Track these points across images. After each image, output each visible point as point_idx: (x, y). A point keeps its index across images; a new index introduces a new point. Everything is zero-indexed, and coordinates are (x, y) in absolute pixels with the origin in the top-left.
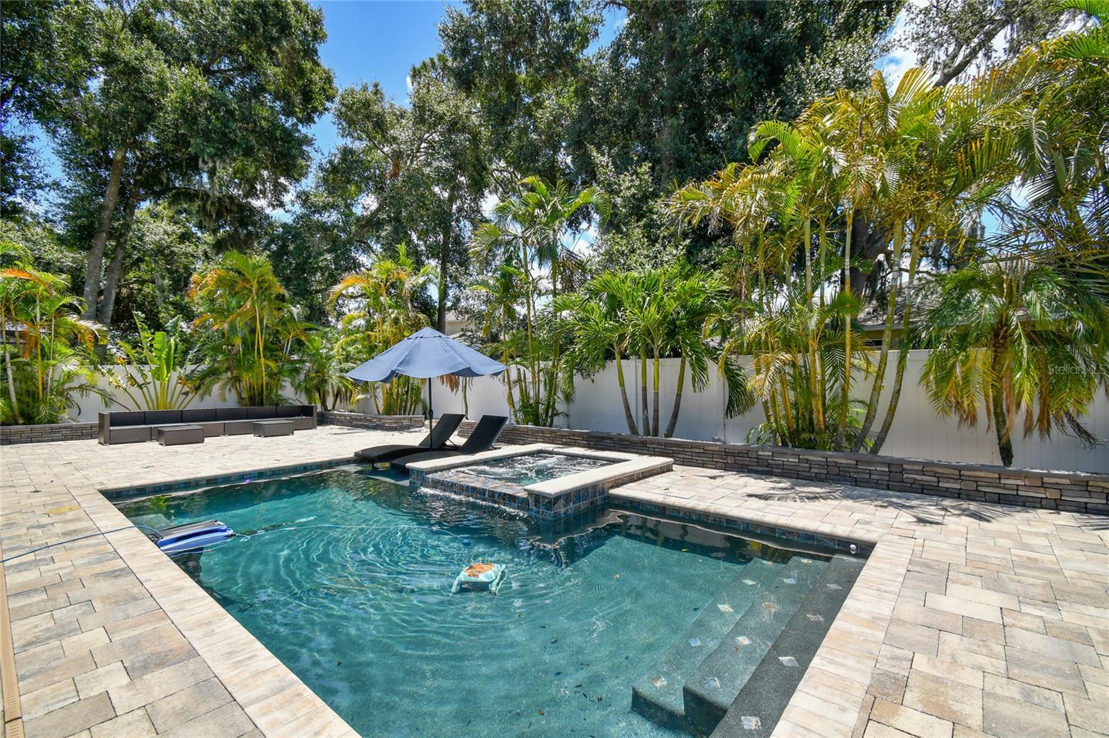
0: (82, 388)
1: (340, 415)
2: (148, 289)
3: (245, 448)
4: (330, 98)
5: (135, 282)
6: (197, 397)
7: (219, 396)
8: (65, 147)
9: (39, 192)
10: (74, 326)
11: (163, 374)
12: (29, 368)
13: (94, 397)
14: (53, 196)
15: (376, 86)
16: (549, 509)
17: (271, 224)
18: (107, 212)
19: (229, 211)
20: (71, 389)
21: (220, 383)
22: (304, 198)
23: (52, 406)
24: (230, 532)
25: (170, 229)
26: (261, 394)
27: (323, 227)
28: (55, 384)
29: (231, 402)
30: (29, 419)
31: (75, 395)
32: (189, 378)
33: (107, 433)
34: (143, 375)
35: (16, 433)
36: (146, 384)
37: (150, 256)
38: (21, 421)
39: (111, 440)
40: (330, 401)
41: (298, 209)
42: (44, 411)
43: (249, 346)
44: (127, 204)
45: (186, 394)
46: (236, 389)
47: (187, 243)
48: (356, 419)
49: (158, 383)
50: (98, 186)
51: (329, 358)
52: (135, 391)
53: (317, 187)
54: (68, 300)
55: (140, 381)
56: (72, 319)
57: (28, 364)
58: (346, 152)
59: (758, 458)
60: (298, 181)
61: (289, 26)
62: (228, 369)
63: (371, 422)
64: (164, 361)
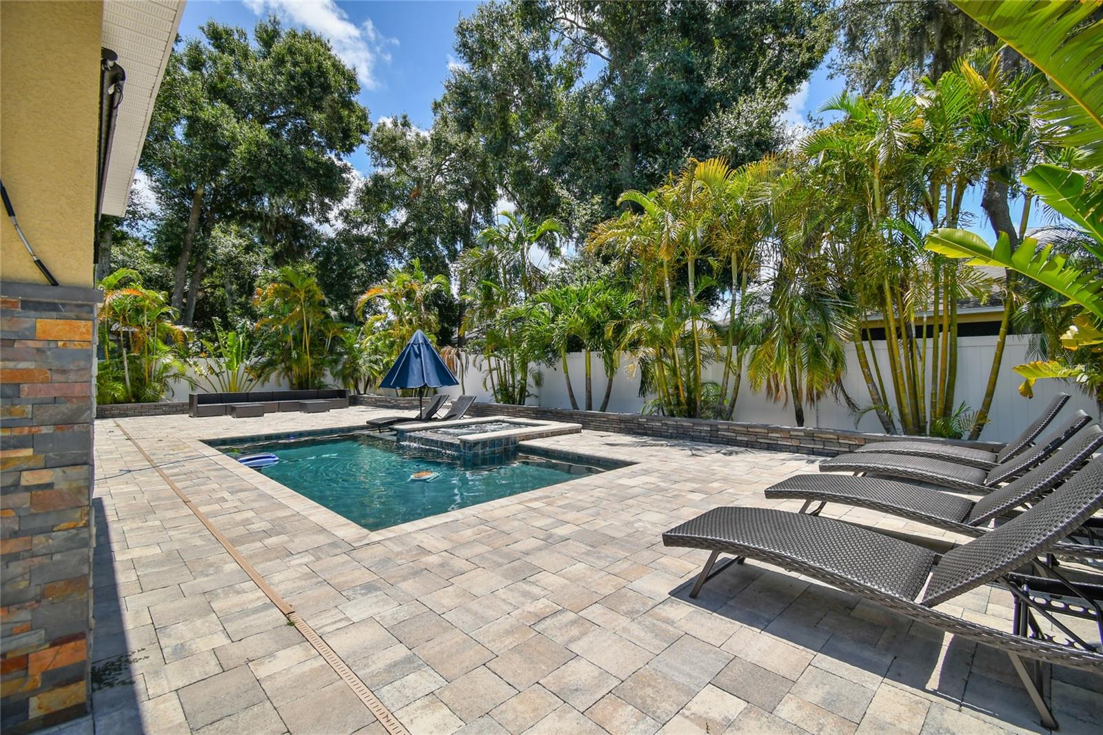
0: (176, 376)
1: (368, 398)
2: (218, 293)
3: (293, 419)
4: (366, 133)
5: (209, 287)
6: (259, 383)
7: (276, 382)
8: (158, 183)
9: (140, 222)
10: (170, 329)
11: (233, 365)
12: (138, 362)
13: (184, 383)
14: (151, 224)
15: (405, 117)
16: (470, 450)
17: (318, 238)
18: (190, 235)
19: (285, 228)
20: (167, 376)
21: (276, 372)
22: (345, 215)
23: (154, 389)
24: (277, 459)
25: (237, 242)
26: (307, 380)
27: (361, 240)
28: (157, 373)
29: (285, 387)
30: (138, 400)
31: (170, 381)
32: (252, 368)
33: (195, 409)
34: (220, 366)
35: (131, 409)
36: (222, 373)
37: (221, 265)
38: (133, 400)
39: (199, 414)
40: (361, 387)
41: (340, 225)
42: (149, 392)
43: (298, 341)
44: (204, 226)
45: (251, 380)
46: (289, 377)
47: (251, 254)
48: (379, 401)
49: (230, 372)
50: (183, 212)
51: (361, 351)
52: (213, 378)
53: (357, 205)
54: (165, 309)
55: (217, 370)
56: (168, 324)
57: (139, 358)
58: (377, 179)
59: (639, 424)
60: (340, 201)
61: (329, 86)
62: (283, 361)
63: (390, 402)
64: (234, 356)
